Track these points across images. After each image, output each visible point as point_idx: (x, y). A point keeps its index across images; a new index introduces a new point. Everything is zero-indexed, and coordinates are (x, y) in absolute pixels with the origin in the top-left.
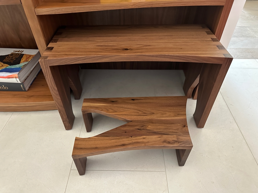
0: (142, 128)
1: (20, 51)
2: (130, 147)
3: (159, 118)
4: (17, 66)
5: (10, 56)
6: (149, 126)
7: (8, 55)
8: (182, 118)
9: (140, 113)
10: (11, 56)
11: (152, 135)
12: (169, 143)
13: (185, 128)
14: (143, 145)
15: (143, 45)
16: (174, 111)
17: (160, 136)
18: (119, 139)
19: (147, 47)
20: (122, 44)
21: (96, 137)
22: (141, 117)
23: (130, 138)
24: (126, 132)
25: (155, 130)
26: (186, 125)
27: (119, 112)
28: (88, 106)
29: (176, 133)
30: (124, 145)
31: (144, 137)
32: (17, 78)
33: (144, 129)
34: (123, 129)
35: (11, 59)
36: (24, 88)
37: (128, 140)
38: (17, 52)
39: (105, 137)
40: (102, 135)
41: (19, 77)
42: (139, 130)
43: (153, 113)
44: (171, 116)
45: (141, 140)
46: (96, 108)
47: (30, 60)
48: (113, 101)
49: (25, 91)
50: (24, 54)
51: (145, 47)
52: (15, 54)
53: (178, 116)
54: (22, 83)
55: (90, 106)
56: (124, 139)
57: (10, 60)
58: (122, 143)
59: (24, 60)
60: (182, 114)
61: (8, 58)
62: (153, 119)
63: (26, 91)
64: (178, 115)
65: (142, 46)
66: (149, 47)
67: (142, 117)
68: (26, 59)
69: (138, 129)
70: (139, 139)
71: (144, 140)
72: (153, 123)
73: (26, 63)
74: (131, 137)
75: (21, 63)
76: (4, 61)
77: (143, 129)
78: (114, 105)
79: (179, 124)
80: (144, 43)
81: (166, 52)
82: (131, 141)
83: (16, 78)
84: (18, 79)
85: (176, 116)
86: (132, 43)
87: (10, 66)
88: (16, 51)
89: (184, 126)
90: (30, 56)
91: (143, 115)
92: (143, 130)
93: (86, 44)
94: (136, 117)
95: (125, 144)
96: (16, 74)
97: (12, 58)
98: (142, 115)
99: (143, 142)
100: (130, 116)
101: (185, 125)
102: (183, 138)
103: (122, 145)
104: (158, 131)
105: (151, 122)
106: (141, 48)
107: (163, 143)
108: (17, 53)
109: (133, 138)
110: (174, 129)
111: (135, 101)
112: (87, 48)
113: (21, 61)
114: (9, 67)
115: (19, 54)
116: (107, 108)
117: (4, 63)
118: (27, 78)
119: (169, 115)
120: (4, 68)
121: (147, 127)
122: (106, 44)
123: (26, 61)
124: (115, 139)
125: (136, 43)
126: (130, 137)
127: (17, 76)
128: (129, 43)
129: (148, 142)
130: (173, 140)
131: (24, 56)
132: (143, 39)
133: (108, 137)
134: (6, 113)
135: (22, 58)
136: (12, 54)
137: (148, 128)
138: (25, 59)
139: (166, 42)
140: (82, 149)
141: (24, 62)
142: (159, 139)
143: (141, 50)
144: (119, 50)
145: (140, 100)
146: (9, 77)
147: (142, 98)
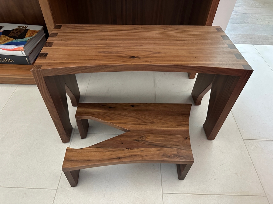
0: (140, 139)
2: (126, 160)
3: (159, 129)
4: (23, 40)
5: (15, 31)
6: (148, 137)
7: (13, 30)
8: (184, 128)
9: (139, 121)
10: (16, 31)
11: (150, 148)
12: (168, 157)
13: (187, 140)
14: (140, 158)
15: (152, 52)
16: (177, 120)
17: (159, 149)
18: (114, 151)
19: (157, 55)
20: (128, 51)
21: (89, 148)
22: (140, 126)
23: (127, 151)
24: (122, 144)
25: (154, 142)
27: (116, 120)
28: (83, 112)
30: (119, 158)
31: (142, 149)
33: (143, 140)
34: (119, 139)
35: (16, 34)
36: (29, 62)
37: (125, 153)
39: (100, 149)
40: (96, 146)
41: (24, 50)
42: (137, 142)
43: (154, 123)
44: (172, 126)
45: (139, 153)
46: (91, 114)
47: (34, 35)
48: (111, 107)
49: (30, 64)
50: (28, 30)
51: (154, 55)
52: (19, 29)
53: (180, 126)
54: (28, 57)
55: (85, 112)
56: (120, 152)
57: (15, 34)
58: (118, 156)
59: (28, 35)
60: (185, 124)
61: (12, 32)
62: (153, 129)
64: (180, 125)
65: (150, 53)
66: (158, 54)
67: (142, 126)
68: (31, 34)
69: (137, 140)
70: (137, 152)
71: (142, 153)
72: (152, 134)
73: (31, 38)
74: (128, 149)
75: (26, 37)
76: (9, 35)
77: (142, 141)
79: (181, 136)
80: (153, 49)
81: (178, 61)
82: (127, 154)
84: (23, 52)
85: (178, 126)
86: (140, 49)
87: (15, 40)
90: (34, 31)
91: (143, 124)
92: (141, 142)
93: (87, 49)
94: (135, 126)
95: (121, 157)
96: (21, 47)
97: (17, 33)
98: (141, 124)
99: (140, 156)
100: (128, 125)
101: (187, 138)
102: (184, 152)
103: (118, 158)
104: (157, 143)
105: (151, 132)
106: (151, 56)
107: (162, 157)
109: (130, 151)
110: (176, 142)
111: (135, 108)
113: (26, 35)
115: (23, 29)
116: (104, 115)
117: (10, 37)
118: (32, 52)
119: (171, 125)
120: (10, 41)
121: (146, 138)
122: (109, 50)
123: (31, 35)
124: (110, 151)
125: (144, 49)
126: (127, 149)
128: (136, 49)
129: (146, 155)
130: (173, 154)
131: (28, 31)
132: (152, 44)
133: (103, 149)
135: (26, 33)
136: (17, 29)
137: (147, 140)
138: (30, 34)
139: (178, 49)
140: (73, 161)
141: (29, 36)
142: (158, 152)
143: (150, 59)
144: (125, 59)
145: (140, 107)
146: (15, 50)
147: (143, 105)
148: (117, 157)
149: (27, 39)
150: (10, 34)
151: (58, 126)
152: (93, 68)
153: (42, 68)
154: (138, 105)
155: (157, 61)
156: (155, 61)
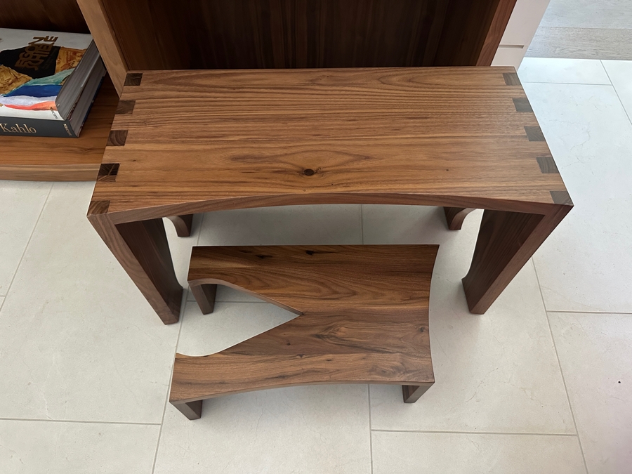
0: (326, 334)
1: (48, 37)
2: (297, 380)
3: (366, 308)
4: (50, 80)
5: (29, 52)
6: (343, 329)
7: (23, 50)
8: (418, 306)
9: (325, 290)
10: (31, 53)
11: (346, 353)
12: (383, 373)
13: (423, 334)
14: (326, 377)
15: (350, 155)
16: (404, 287)
17: (364, 355)
18: (272, 361)
19: (361, 164)
20: (298, 153)
21: (222, 356)
22: (326, 302)
23: (298, 361)
24: (289, 344)
25: (355, 339)
26: (426, 327)
27: (275, 288)
28: (203, 269)
29: (403, 347)
30: (283, 377)
31: (330, 356)
32: (55, 110)
33: (332, 336)
34: (282, 334)
35: (33, 62)
36: (72, 132)
37: (294, 366)
38: (42, 42)
39: (243, 356)
40: (235, 350)
41: (58, 109)
42: (318, 339)
43: (354, 293)
44: (394, 302)
45: (323, 366)
47: (75, 64)
48: (262, 257)
49: (74, 136)
50: (59, 48)
51: (355, 165)
52: (39, 45)
53: (411, 301)
54: (67, 121)
55: (208, 269)
56: (284, 363)
57: (30, 63)
58: (279, 372)
59: (62, 64)
60: (421, 296)
61: (24, 56)
62: (353, 309)
63: (77, 137)
64: (411, 299)
65: (347, 158)
66: (365, 162)
67: (329, 302)
68: (67, 61)
69: (318, 336)
70: (318, 362)
71: (330, 366)
72: (351, 320)
73: (69, 72)
74: (301, 356)
75: (58, 71)
76: (17, 64)
77: (329, 337)
78: (266, 267)
79: (410, 325)
80: (354, 145)
82: (299, 368)
83: (52, 109)
84: (57, 113)
85: (406, 302)
86: (323, 148)
87: (33, 80)
88: (41, 39)
89: (422, 330)
90: (75, 52)
91: (331, 297)
92: (328, 340)
93: (205, 151)
94: (314, 302)
95: (286, 374)
96: (51, 101)
97: (34, 57)
98: (328, 297)
99: (326, 371)
100: (300, 300)
101: (424, 328)
102: (415, 362)
103: (280, 377)
104: (360, 343)
105: (348, 316)
106: (347, 167)
107: (370, 375)
108: (44, 45)
109: (305, 360)
110: (400, 339)
111: (316, 258)
112: (208, 169)
113: (57, 66)
114: (33, 82)
115: (48, 46)
116: (248, 277)
117: (20, 70)
118: (74, 108)
119: (391, 299)
120: (21, 84)
121: (338, 330)
122: (256, 153)
123: (68, 66)
124: (264, 361)
125: (334, 145)
126: (299, 357)
127: (54, 105)
128: (314, 148)
129: (338, 370)
130: (392, 367)
131: (61, 52)
132: (351, 129)
133: (249, 357)
134: (38, 183)
135: (56, 59)
136: (32, 47)
137: (339, 334)
138: (65, 60)
139: (410, 145)
140: (190, 383)
141: (63, 69)
142: (363, 362)
143: (345, 176)
144: (291, 177)
145: (327, 254)
146: (35, 108)
147: (332, 250)
148: (277, 376)
149: (59, 76)
150: (18, 62)
151: (154, 299)
152: (220, 202)
153: (110, 208)
154: (323, 250)
155: (361, 183)
156: (357, 183)
